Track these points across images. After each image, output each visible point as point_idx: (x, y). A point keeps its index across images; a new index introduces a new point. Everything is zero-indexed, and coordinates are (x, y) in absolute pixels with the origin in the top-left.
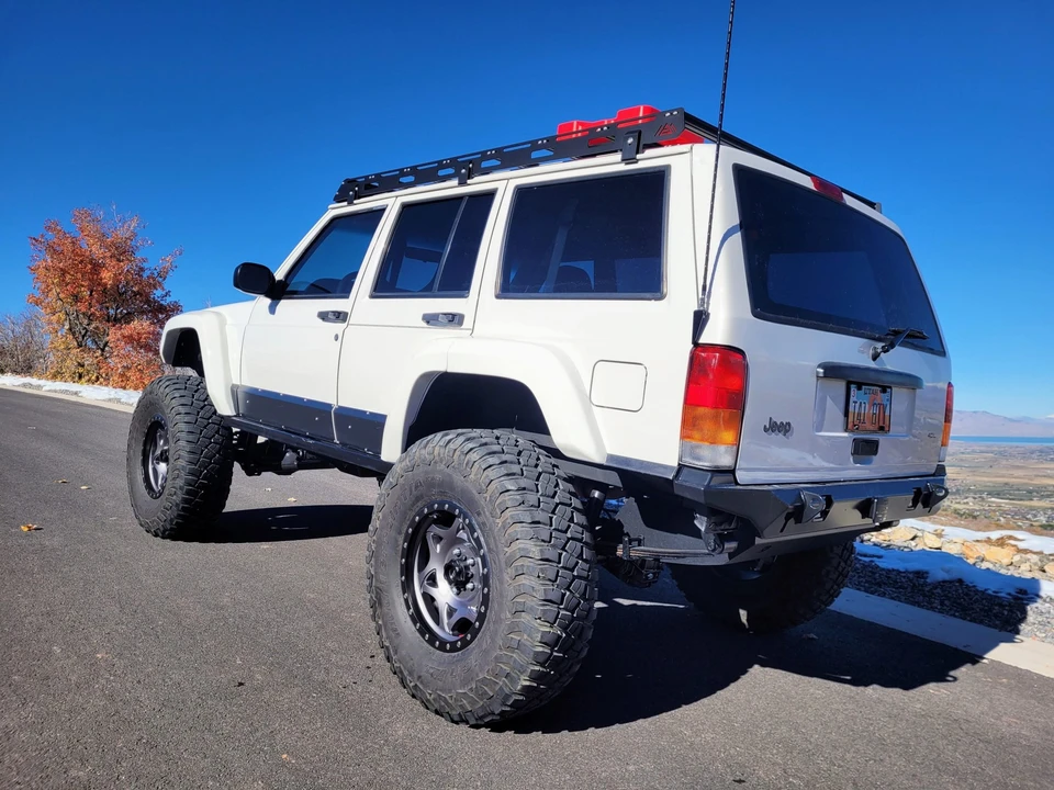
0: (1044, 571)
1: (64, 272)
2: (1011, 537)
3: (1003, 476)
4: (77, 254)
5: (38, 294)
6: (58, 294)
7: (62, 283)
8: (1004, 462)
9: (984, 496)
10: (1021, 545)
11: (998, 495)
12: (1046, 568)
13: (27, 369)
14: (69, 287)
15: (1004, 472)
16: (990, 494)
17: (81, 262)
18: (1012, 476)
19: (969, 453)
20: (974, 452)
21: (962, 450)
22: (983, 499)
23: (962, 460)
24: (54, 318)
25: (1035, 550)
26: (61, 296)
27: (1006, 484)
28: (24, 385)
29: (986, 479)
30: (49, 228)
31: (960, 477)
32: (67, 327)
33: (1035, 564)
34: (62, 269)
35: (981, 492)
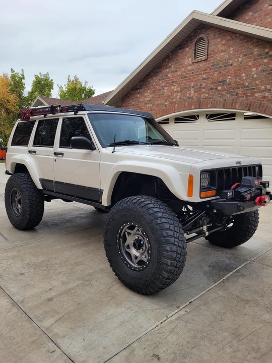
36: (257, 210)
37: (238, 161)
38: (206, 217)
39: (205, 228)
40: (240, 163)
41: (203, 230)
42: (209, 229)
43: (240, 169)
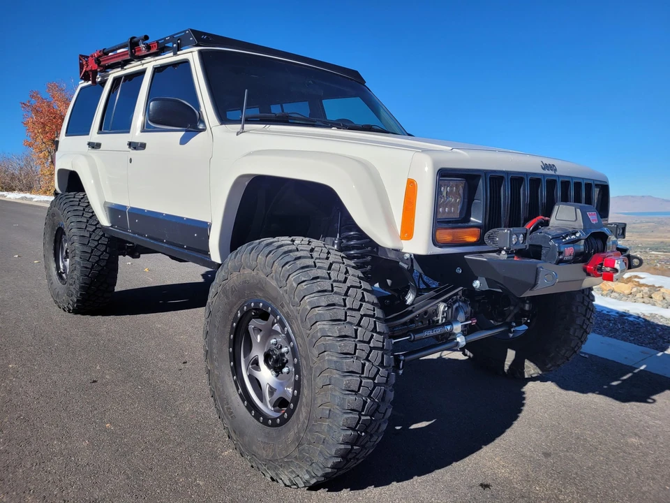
0: (651, 298)
1: (44, 125)
2: (636, 277)
3: (661, 237)
4: (51, 113)
5: (30, 140)
6: (42, 140)
7: (44, 132)
8: (661, 228)
9: (647, 250)
10: (642, 281)
11: (656, 249)
12: (653, 296)
13: (29, 188)
14: (48, 135)
15: (660, 235)
16: (652, 249)
17: (54, 118)
18: (666, 237)
19: (638, 223)
20: (642, 222)
21: (634, 221)
22: (646, 252)
23: (633, 228)
24: (42, 155)
25: (649, 284)
26: (44, 140)
27: (662, 242)
28: (22, 198)
29: (649, 240)
30: (32, 97)
31: (633, 239)
32: (50, 160)
33: (646, 293)
34: (42, 123)
35: (646, 248)
36: (591, 289)
37: (548, 162)
38: (464, 302)
39: (457, 328)
40: (551, 167)
41: (451, 333)
42: (467, 331)
43: (551, 183)
